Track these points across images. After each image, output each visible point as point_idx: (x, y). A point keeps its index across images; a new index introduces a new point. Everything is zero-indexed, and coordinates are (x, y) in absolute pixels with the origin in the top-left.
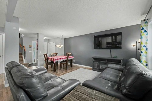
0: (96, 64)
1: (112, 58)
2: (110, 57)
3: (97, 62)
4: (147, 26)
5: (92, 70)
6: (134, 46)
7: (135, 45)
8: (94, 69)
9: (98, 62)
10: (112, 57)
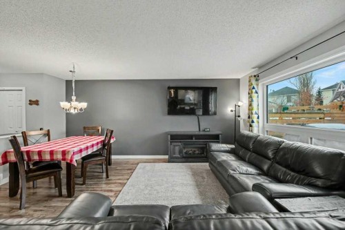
0: (177, 149)
1: (202, 133)
2: (198, 130)
3: (177, 144)
4: (258, 85)
5: (169, 162)
6: (232, 111)
7: (234, 109)
8: (172, 160)
9: (180, 144)
10: (201, 130)
